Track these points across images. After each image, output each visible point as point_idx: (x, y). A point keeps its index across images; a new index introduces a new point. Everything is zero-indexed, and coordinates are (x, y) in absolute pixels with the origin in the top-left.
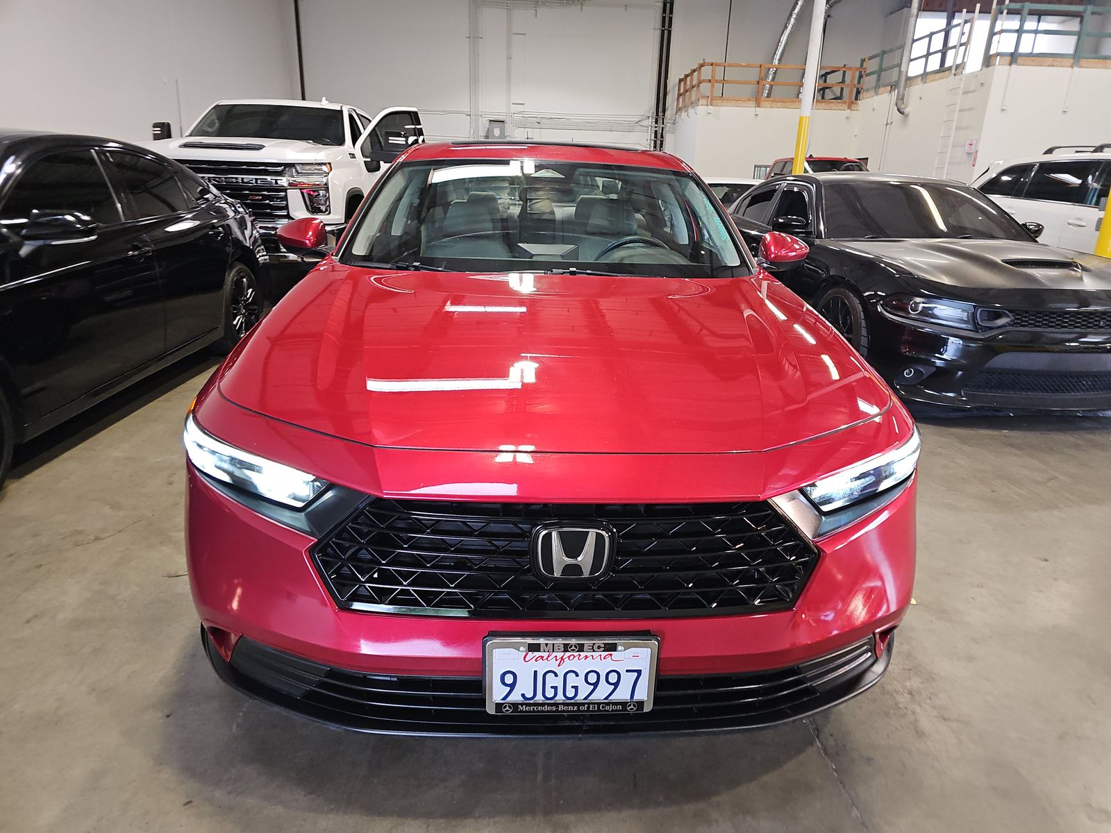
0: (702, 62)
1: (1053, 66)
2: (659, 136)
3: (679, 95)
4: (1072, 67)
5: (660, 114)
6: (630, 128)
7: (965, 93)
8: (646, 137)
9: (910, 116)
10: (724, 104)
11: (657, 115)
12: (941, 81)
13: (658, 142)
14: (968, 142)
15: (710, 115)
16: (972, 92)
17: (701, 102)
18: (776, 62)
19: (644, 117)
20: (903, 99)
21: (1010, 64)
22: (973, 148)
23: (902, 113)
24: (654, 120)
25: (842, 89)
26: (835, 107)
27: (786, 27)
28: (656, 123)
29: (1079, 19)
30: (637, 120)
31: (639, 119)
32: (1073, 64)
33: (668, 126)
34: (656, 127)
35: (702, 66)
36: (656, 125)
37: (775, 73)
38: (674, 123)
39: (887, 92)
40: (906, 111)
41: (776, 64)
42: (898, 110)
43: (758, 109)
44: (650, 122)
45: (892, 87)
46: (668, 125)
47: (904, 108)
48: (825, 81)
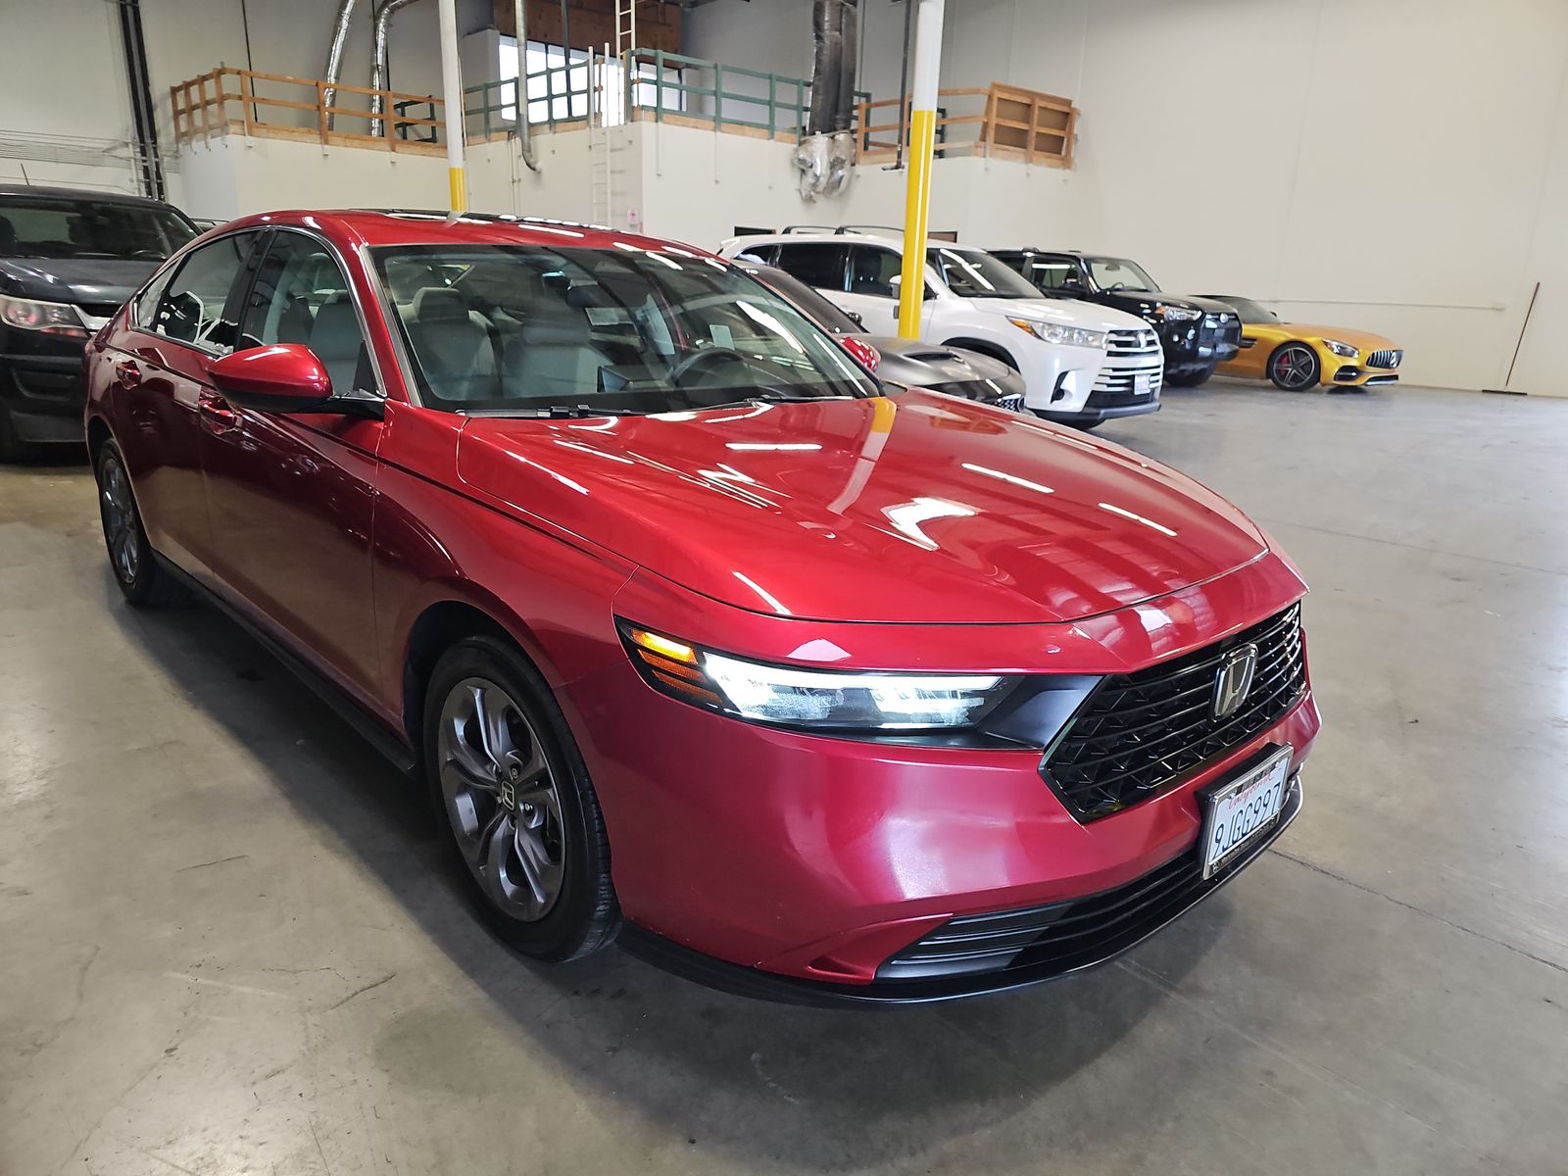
0: (219, 67)
1: (697, 128)
2: (153, 176)
3: (177, 113)
4: (715, 131)
5: (148, 141)
6: (96, 158)
7: (612, 150)
8: (129, 177)
9: (544, 172)
10: (271, 135)
11: (142, 140)
12: (575, 132)
13: (155, 187)
14: (629, 212)
15: (251, 151)
16: (620, 150)
17: (233, 128)
18: (332, 80)
19: (117, 143)
20: (529, 151)
21: (657, 121)
22: (636, 218)
23: (533, 169)
24: (138, 150)
25: (433, 128)
26: (435, 153)
27: (336, 33)
28: (143, 152)
29: (677, 72)
30: (105, 147)
31: (109, 146)
32: (715, 127)
33: (166, 162)
34: (144, 161)
35: (221, 72)
36: (144, 158)
37: (334, 96)
38: (177, 157)
39: (503, 139)
40: (538, 166)
41: (333, 83)
42: (528, 164)
43: (326, 146)
44: (131, 152)
45: (509, 132)
46: (166, 159)
47: (536, 162)
48: (403, 114)
